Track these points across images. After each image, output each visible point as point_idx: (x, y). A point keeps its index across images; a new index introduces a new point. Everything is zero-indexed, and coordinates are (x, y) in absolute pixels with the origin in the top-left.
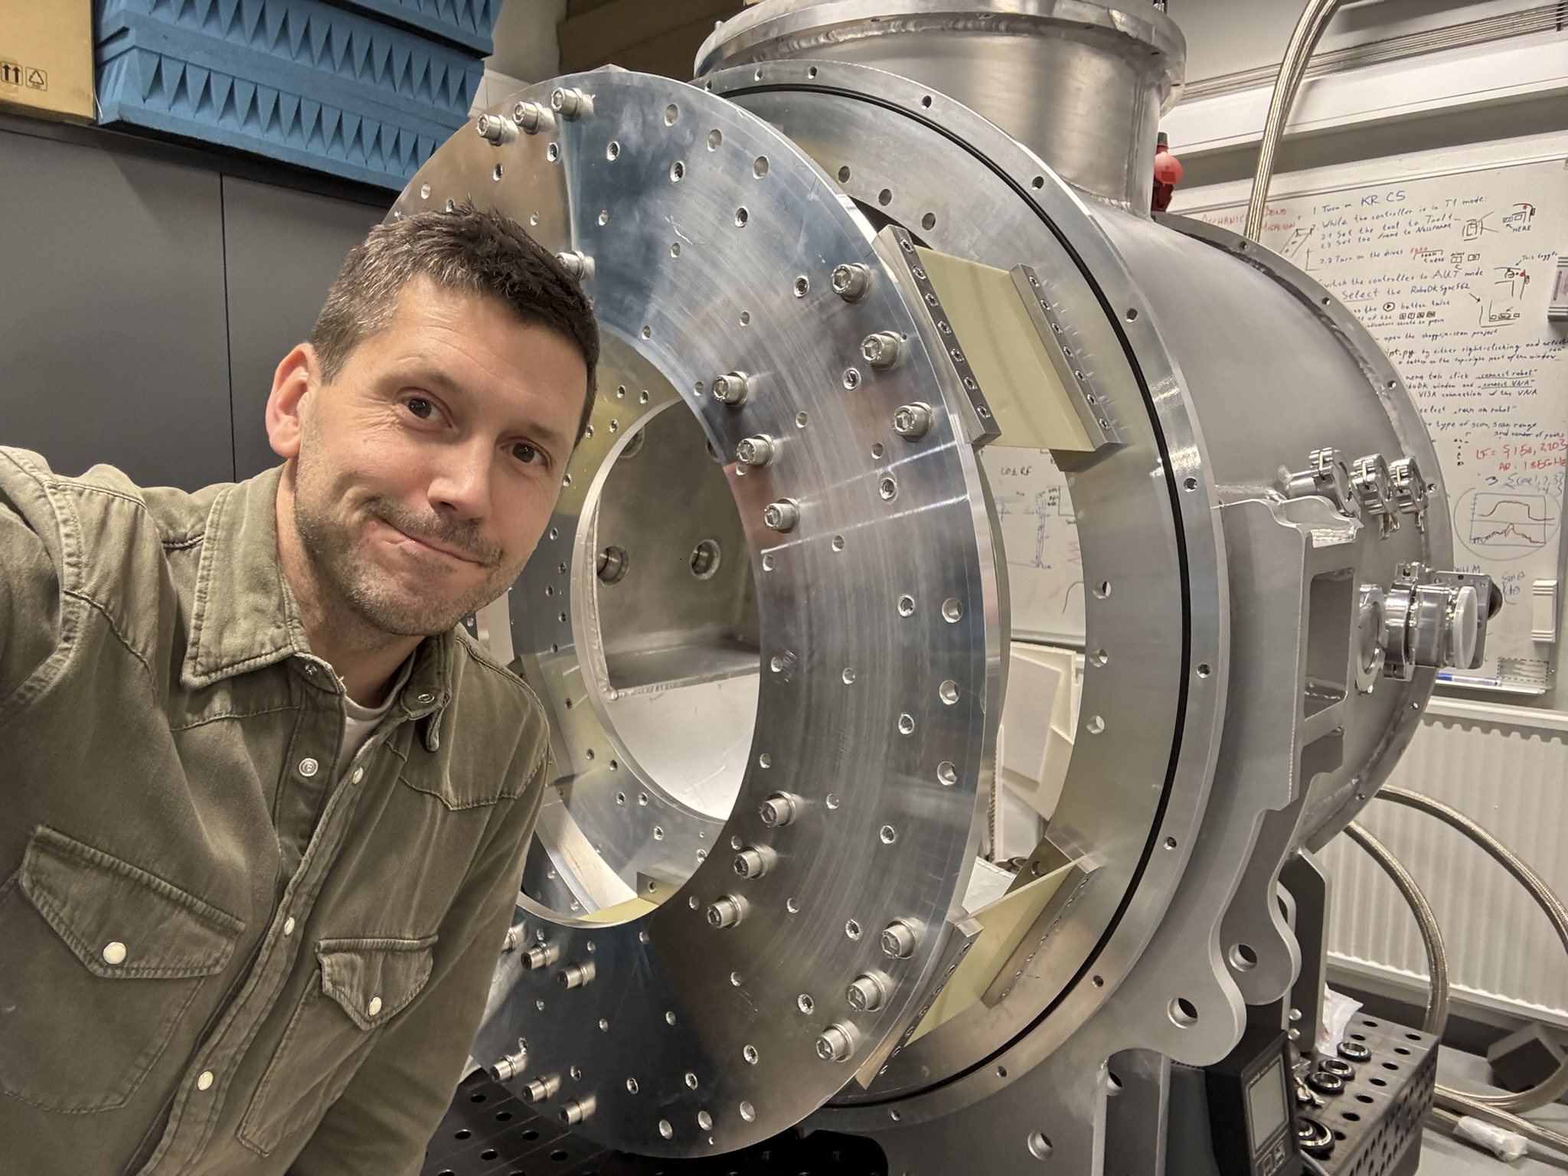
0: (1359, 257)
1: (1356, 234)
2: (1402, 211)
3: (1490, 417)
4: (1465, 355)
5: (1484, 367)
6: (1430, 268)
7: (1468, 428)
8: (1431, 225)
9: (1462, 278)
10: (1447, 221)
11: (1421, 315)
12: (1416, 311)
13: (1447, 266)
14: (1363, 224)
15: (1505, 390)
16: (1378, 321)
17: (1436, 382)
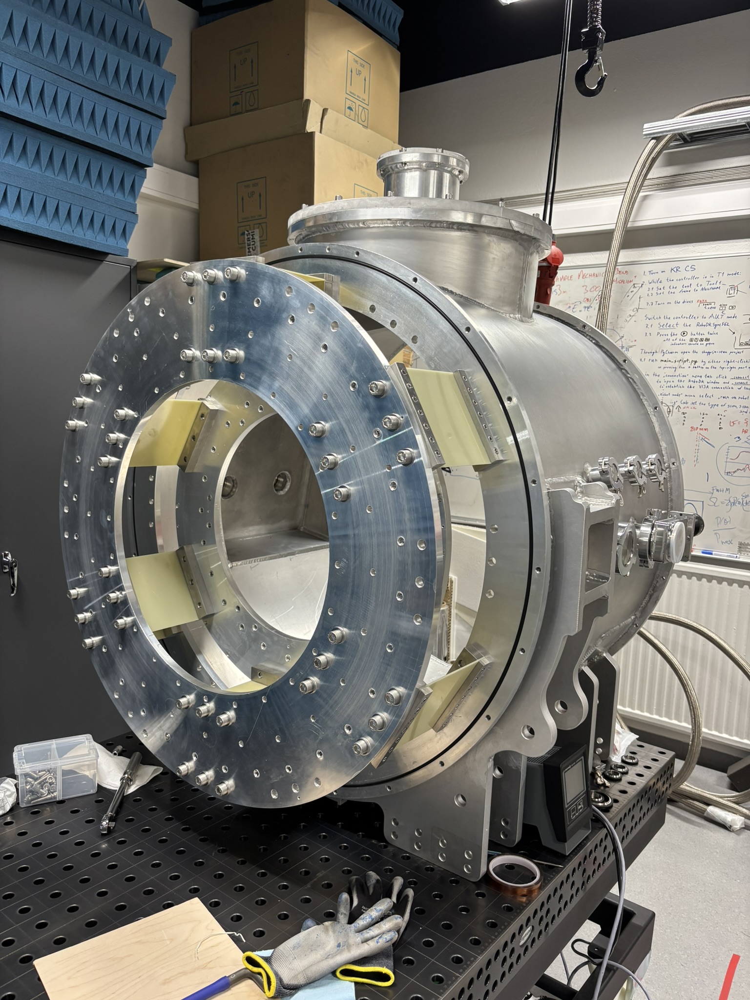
0: (668, 303)
1: (667, 290)
2: (693, 277)
3: (739, 402)
4: (725, 365)
5: (736, 373)
6: (708, 313)
7: (726, 407)
8: (709, 287)
9: (724, 319)
10: (718, 285)
11: (702, 340)
12: (699, 337)
13: (717, 312)
14: (672, 284)
15: (746, 386)
16: (678, 342)
17: (709, 380)
